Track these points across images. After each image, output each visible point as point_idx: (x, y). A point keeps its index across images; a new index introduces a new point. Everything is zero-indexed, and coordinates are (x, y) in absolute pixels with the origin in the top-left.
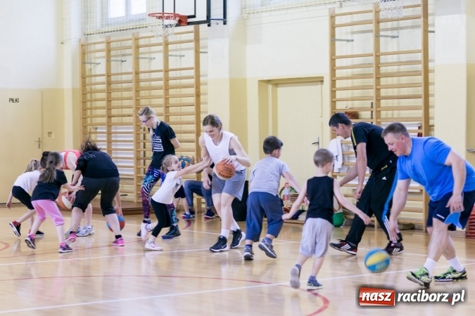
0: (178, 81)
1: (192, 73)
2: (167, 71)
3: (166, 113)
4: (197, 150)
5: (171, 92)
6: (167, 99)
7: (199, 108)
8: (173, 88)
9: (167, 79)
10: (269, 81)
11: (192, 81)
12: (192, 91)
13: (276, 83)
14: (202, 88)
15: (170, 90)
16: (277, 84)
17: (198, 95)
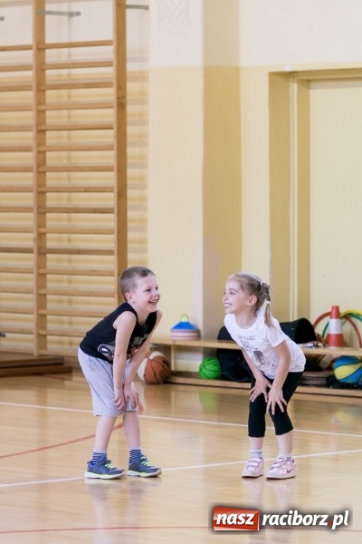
0: (65, 72)
1: (108, 53)
2: (41, 47)
3: (38, 145)
4: (119, 232)
5: (51, 95)
6: (41, 114)
7: (125, 133)
8: (56, 87)
9: (41, 67)
10: (290, 75)
11: (110, 72)
12: (109, 94)
13: (307, 79)
14: (131, 87)
15: (49, 93)
16: (309, 81)
17: (121, 105)
